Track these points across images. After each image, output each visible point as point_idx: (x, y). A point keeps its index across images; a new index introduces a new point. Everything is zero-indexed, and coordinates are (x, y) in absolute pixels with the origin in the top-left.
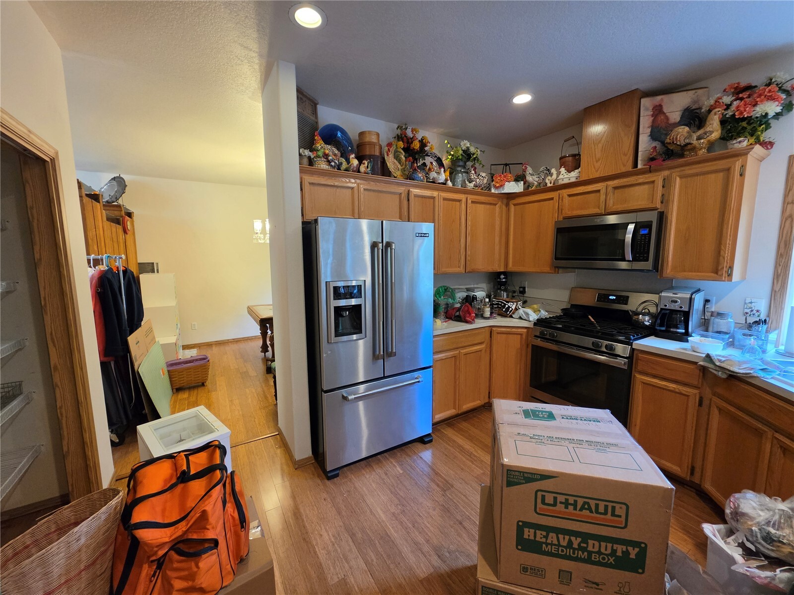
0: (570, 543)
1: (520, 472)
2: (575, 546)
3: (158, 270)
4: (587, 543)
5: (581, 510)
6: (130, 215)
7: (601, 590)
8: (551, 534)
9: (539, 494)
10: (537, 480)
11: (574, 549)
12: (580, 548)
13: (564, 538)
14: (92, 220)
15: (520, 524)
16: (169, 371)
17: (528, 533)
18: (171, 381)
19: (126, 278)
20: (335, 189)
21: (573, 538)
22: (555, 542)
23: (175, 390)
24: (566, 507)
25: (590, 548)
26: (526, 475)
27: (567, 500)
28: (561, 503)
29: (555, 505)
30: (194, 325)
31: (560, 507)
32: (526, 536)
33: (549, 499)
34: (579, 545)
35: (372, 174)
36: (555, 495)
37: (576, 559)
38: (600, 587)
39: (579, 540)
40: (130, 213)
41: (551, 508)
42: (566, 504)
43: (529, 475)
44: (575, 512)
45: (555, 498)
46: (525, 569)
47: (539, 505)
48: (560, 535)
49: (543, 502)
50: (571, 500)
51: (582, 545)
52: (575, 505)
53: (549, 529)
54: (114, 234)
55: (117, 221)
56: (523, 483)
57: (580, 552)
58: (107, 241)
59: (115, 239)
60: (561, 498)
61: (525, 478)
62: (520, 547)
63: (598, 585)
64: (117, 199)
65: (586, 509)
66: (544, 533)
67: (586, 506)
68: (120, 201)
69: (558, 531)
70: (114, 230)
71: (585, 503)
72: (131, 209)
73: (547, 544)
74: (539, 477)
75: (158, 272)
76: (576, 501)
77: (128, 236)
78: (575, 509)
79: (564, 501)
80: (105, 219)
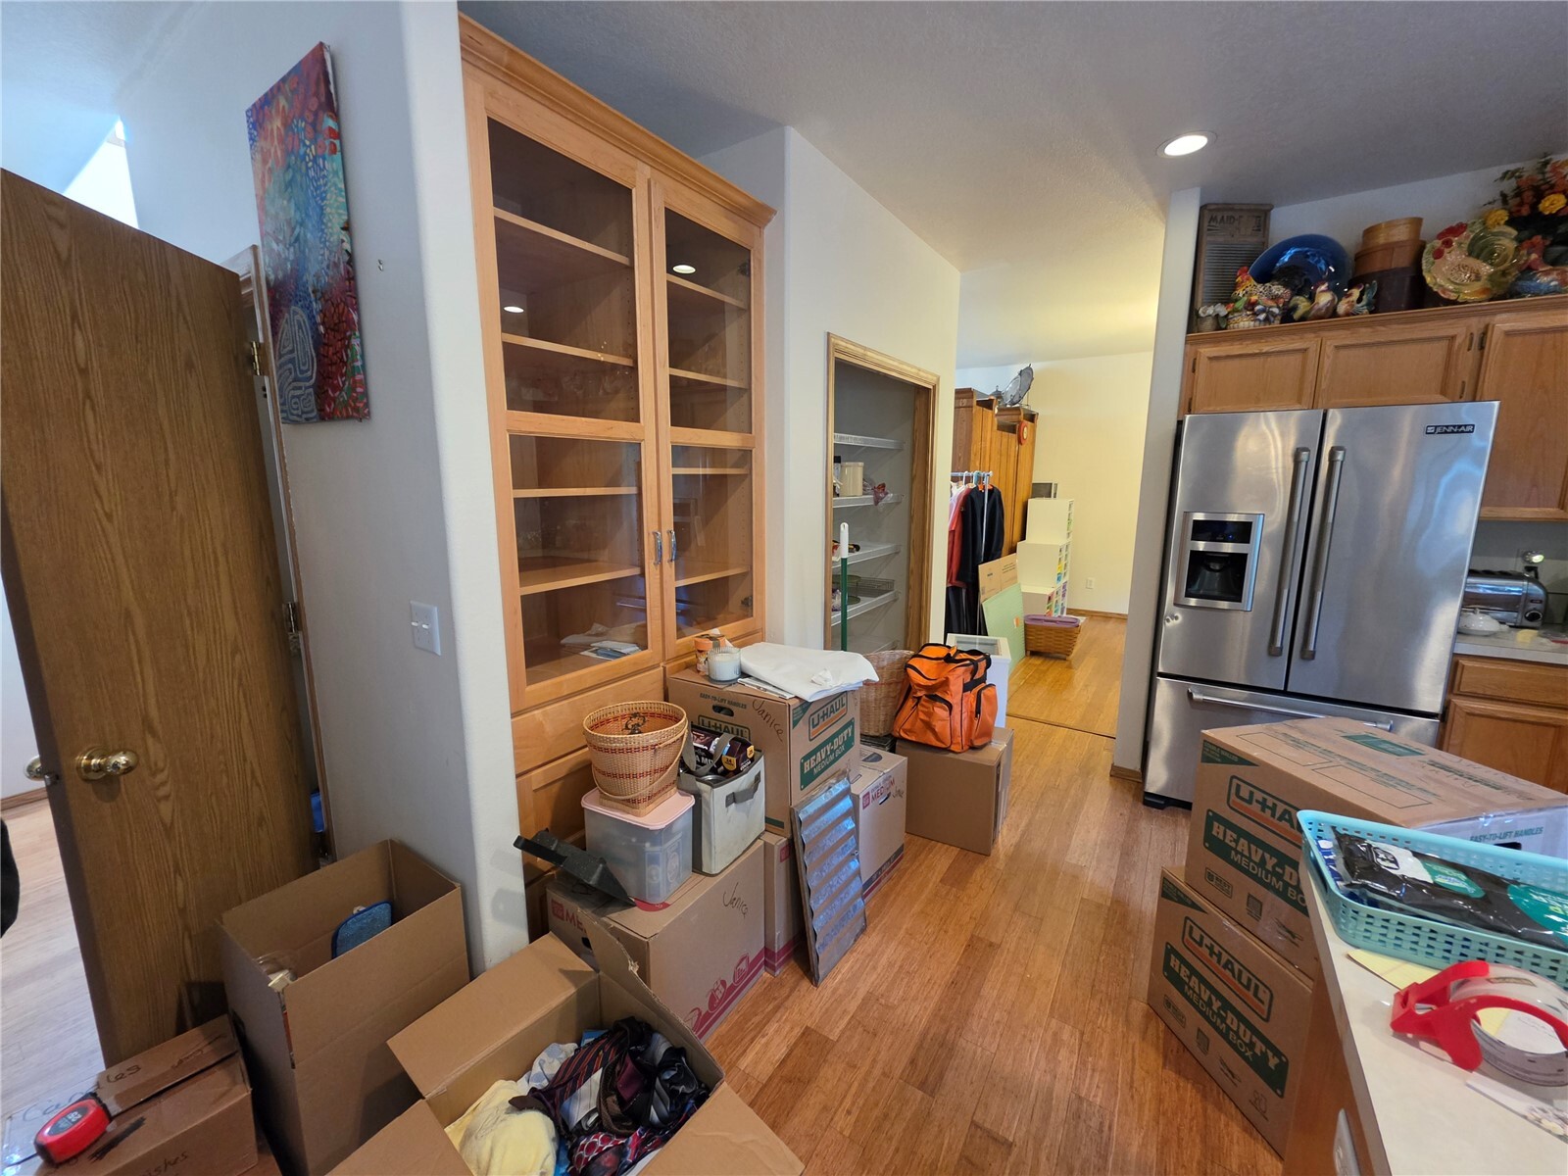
0: (1263, 861)
1: (1218, 747)
2: (1269, 867)
3: (1055, 494)
4: (1284, 869)
5: (1280, 819)
6: (1032, 418)
7: (1297, 945)
8: (1242, 840)
9: (1235, 781)
10: (1232, 762)
11: (1268, 872)
12: (1274, 873)
13: (1256, 851)
14: (979, 432)
15: (1211, 814)
16: (1026, 625)
17: (1218, 830)
18: (1026, 640)
19: (992, 500)
20: (1262, 359)
21: (1267, 856)
22: (1246, 853)
23: (1029, 653)
24: (1263, 810)
25: (1286, 878)
26: (1223, 753)
27: (1265, 800)
28: (1257, 801)
29: (1250, 802)
30: (1091, 581)
31: (1256, 807)
32: (1214, 833)
33: (1245, 792)
34: (1274, 867)
35: (1371, 312)
36: (1252, 789)
37: (1268, 886)
38: (1296, 940)
39: (1274, 860)
40: (1034, 415)
41: (1245, 804)
42: (1263, 804)
43: (1227, 754)
44: (1272, 819)
45: (1251, 793)
46: (1210, 876)
47: (1233, 797)
48: (1252, 846)
49: (1237, 794)
50: (1270, 802)
51: (1277, 869)
52: (1273, 809)
53: (1242, 833)
54: (1004, 447)
55: (1012, 429)
56: (1218, 762)
57: (1274, 879)
58: (993, 455)
59: (1004, 452)
60: (1258, 796)
61: (1222, 757)
62: (1207, 845)
63: (1294, 937)
64: (1021, 398)
65: (1286, 820)
66: (1235, 836)
67: (1287, 817)
68: (1024, 402)
69: (1252, 839)
70: (1005, 440)
71: (1286, 811)
72: (1034, 409)
73: (1237, 852)
74: (1236, 759)
75: (1055, 497)
76: (1275, 805)
77: (1023, 447)
78: (1273, 815)
79: (1261, 800)
80: (995, 428)
